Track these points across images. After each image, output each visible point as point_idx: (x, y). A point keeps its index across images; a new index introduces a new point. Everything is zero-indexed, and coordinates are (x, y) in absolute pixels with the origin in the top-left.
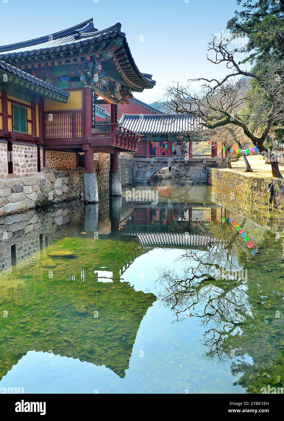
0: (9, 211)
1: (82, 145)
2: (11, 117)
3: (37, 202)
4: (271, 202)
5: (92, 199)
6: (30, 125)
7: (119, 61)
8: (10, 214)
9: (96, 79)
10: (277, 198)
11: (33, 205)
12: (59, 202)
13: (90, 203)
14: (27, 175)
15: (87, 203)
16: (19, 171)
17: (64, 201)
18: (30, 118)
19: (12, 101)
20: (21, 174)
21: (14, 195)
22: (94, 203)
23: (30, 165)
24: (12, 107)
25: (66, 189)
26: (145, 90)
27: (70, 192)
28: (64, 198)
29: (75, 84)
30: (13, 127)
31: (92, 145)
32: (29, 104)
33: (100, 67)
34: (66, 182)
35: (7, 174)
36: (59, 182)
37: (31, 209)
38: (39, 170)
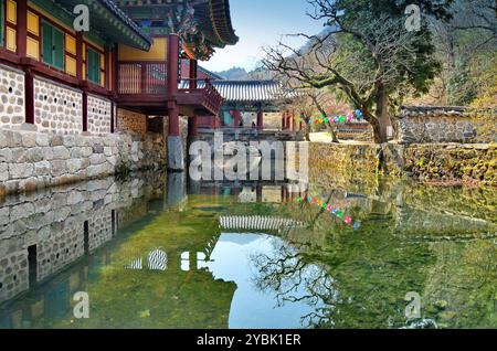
0: (91, 175)
1: (166, 102)
2: (85, 62)
3: (116, 167)
4: (380, 168)
5: (177, 167)
6: (102, 75)
7: (213, 7)
8: (91, 179)
9: (186, 25)
10: (388, 164)
11: (112, 170)
12: (135, 171)
13: (175, 171)
14: (100, 135)
15: (170, 171)
16: (93, 129)
17: (140, 169)
18: (103, 66)
19: (87, 44)
20: (94, 132)
21: (95, 155)
22: (180, 171)
23: (103, 124)
24: (87, 51)
25: (141, 155)
26: (227, 46)
27: (144, 160)
28: (140, 165)
29: (157, 31)
30: (86, 75)
31: (179, 102)
32: (102, 49)
33: (192, 11)
34: (141, 147)
35: (81, 131)
36: (135, 146)
37: (110, 175)
38: (112, 131)
